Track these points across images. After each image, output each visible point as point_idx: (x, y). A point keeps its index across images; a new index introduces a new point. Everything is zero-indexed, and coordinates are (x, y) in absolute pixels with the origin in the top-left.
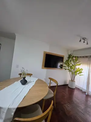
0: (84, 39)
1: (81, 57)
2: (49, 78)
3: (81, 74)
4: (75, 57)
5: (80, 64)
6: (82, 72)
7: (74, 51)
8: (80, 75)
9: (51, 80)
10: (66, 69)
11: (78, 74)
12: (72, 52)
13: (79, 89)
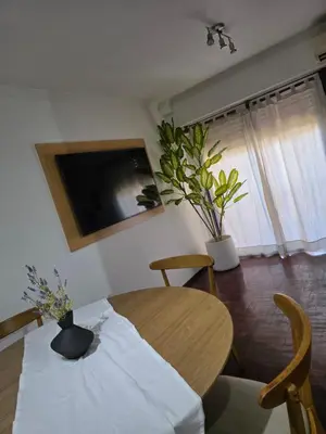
0: (217, 27)
1: (211, 121)
2: (154, 266)
3: (240, 192)
4: (187, 130)
5: (219, 156)
6: (240, 184)
7: (174, 100)
8: (236, 201)
9: (163, 271)
10: (178, 202)
11: (230, 197)
12: (168, 111)
13: (252, 257)
